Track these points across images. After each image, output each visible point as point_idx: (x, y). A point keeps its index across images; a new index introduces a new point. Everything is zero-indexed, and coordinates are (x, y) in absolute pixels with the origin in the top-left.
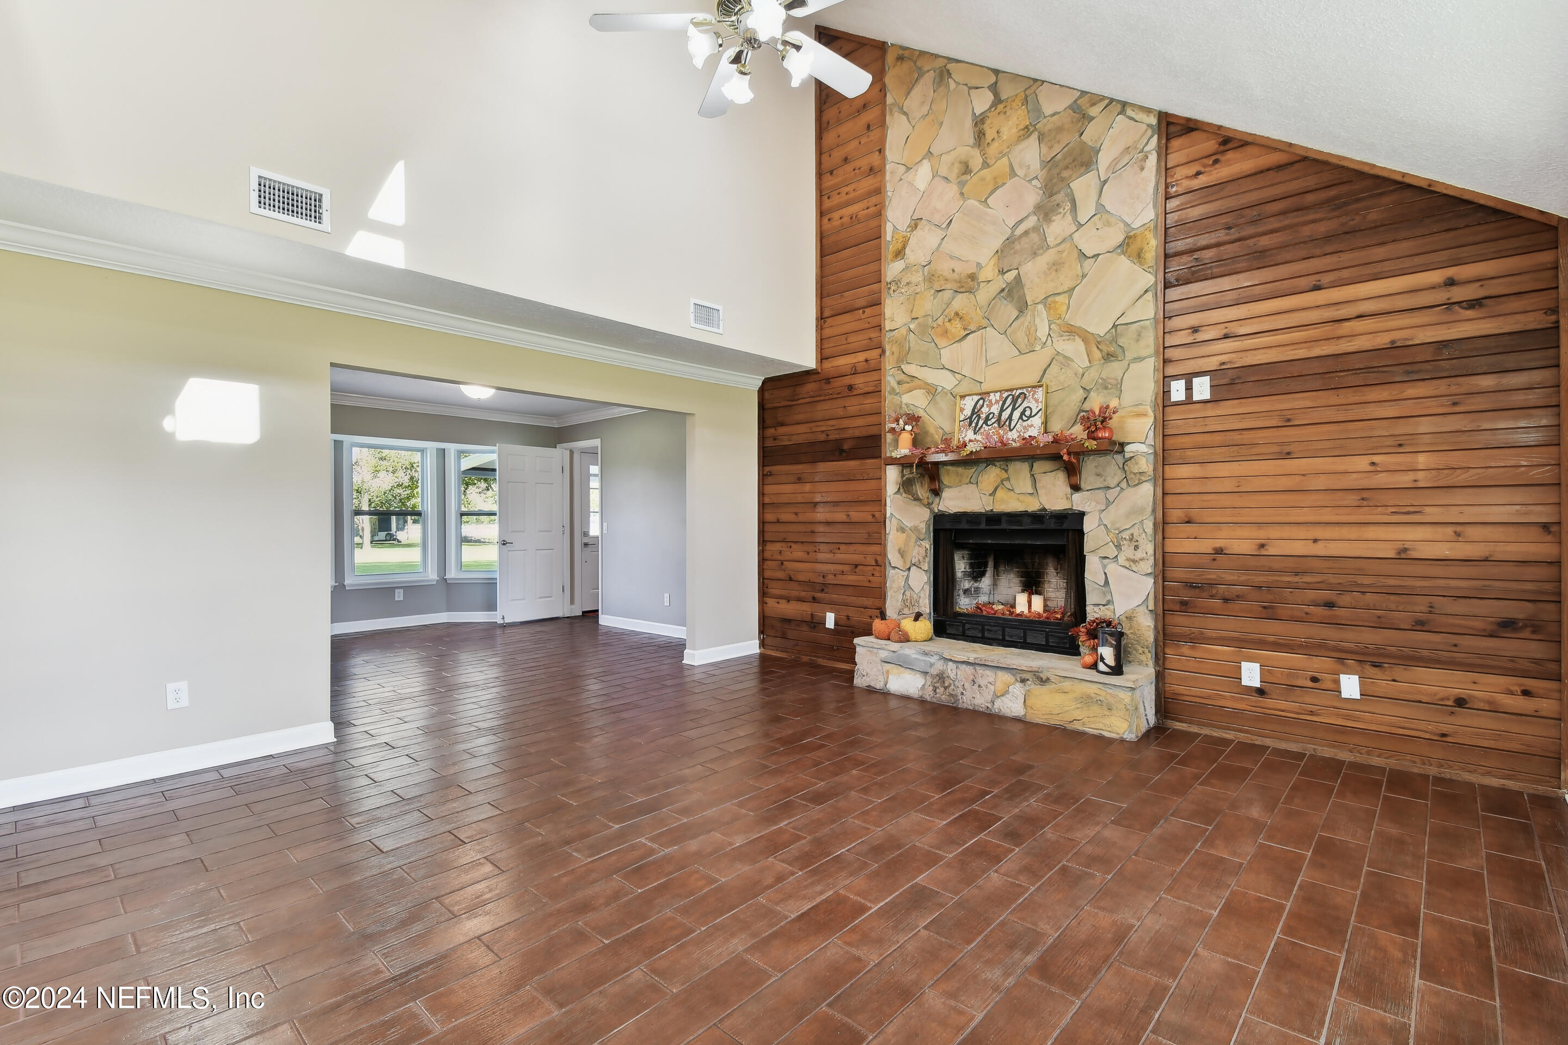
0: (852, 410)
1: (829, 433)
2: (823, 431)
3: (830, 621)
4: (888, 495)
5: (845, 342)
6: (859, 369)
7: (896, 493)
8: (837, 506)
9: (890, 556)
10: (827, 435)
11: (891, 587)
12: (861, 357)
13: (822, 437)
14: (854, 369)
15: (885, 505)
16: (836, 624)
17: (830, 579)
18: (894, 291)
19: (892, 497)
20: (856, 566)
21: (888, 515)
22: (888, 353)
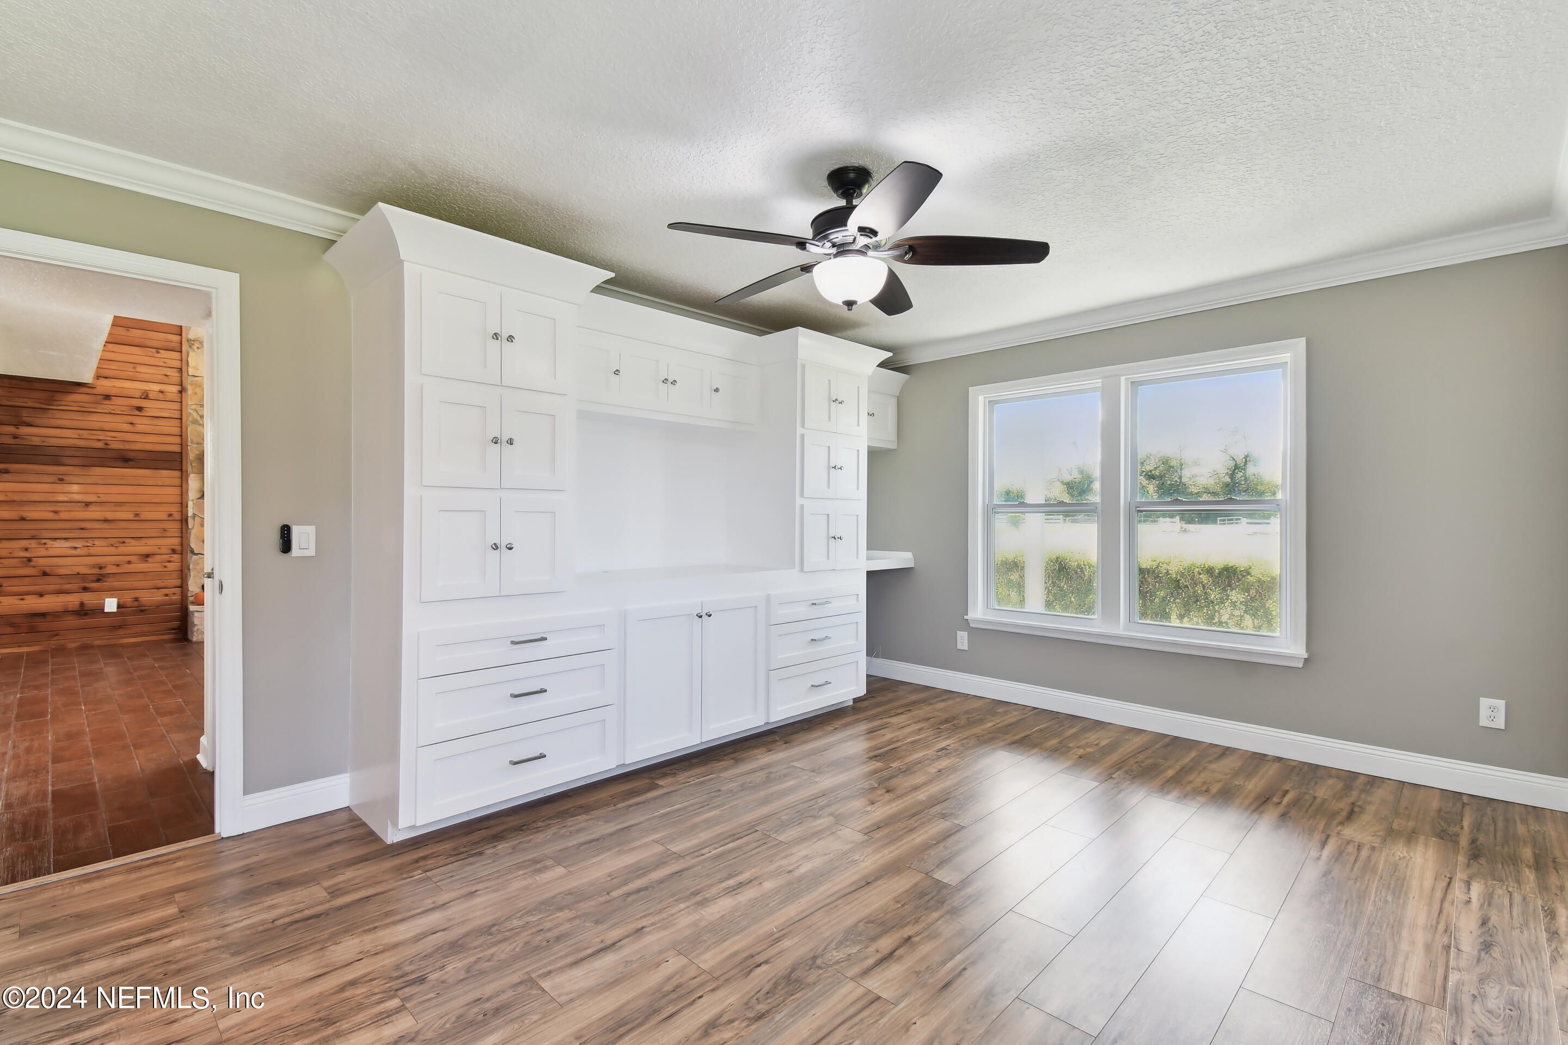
0: (140, 428)
1: (109, 442)
2: (99, 440)
3: (111, 605)
4: (190, 499)
5: (133, 370)
6: (151, 396)
7: (199, 498)
8: (120, 506)
9: (192, 545)
10: (106, 444)
11: (195, 569)
12: (156, 387)
13: (100, 445)
14: (145, 395)
15: (187, 507)
16: (119, 606)
17: (111, 569)
18: (198, 348)
19: (195, 501)
20: (147, 556)
21: (190, 514)
22: (190, 392)
